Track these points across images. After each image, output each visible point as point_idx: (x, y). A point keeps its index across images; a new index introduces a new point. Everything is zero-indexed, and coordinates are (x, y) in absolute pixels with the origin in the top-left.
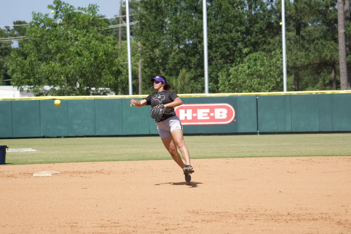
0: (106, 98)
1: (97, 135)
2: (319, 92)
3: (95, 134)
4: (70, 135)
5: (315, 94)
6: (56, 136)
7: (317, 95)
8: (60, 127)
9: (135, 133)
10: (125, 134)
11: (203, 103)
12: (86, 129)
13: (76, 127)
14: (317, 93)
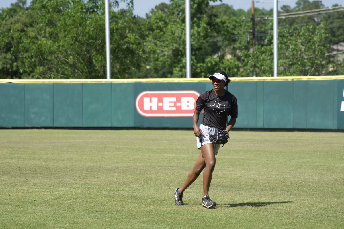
0: (67, 82)
1: (55, 126)
2: (295, 78)
3: (53, 124)
4: (26, 126)
5: (291, 80)
6: (10, 126)
7: (293, 82)
8: (15, 116)
9: (95, 125)
10: (85, 126)
11: (169, 90)
12: (43, 118)
13: (32, 116)
14: (293, 79)
